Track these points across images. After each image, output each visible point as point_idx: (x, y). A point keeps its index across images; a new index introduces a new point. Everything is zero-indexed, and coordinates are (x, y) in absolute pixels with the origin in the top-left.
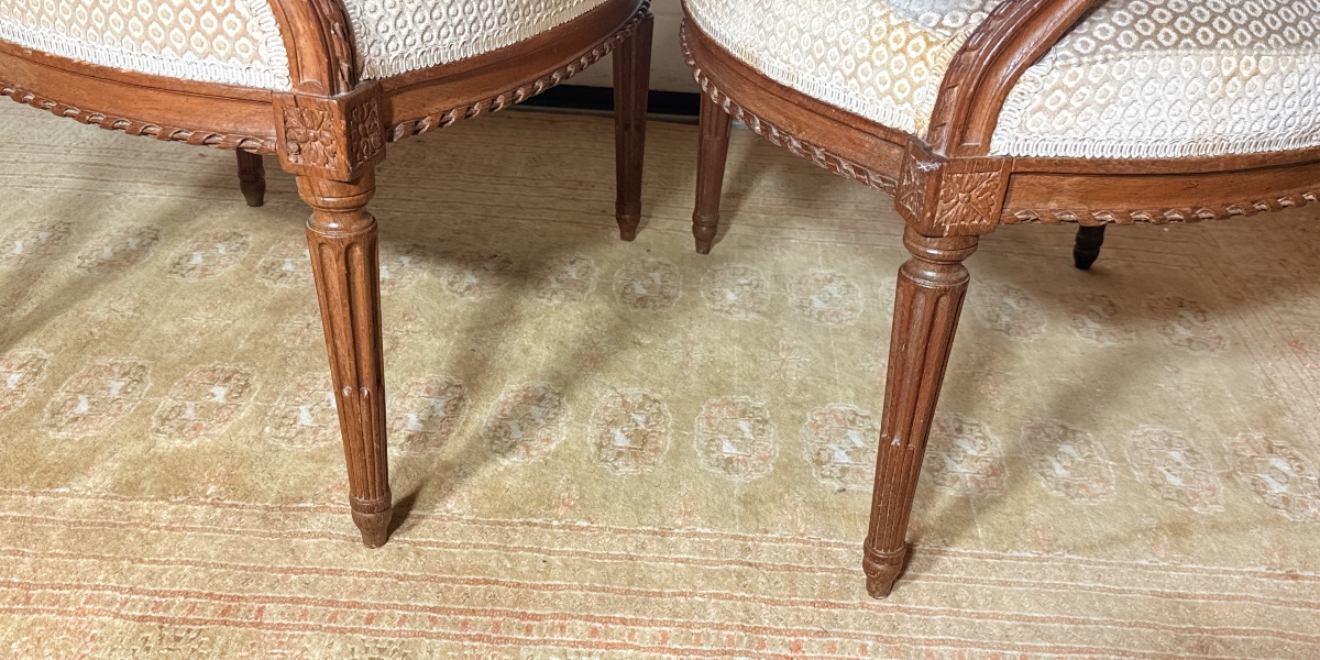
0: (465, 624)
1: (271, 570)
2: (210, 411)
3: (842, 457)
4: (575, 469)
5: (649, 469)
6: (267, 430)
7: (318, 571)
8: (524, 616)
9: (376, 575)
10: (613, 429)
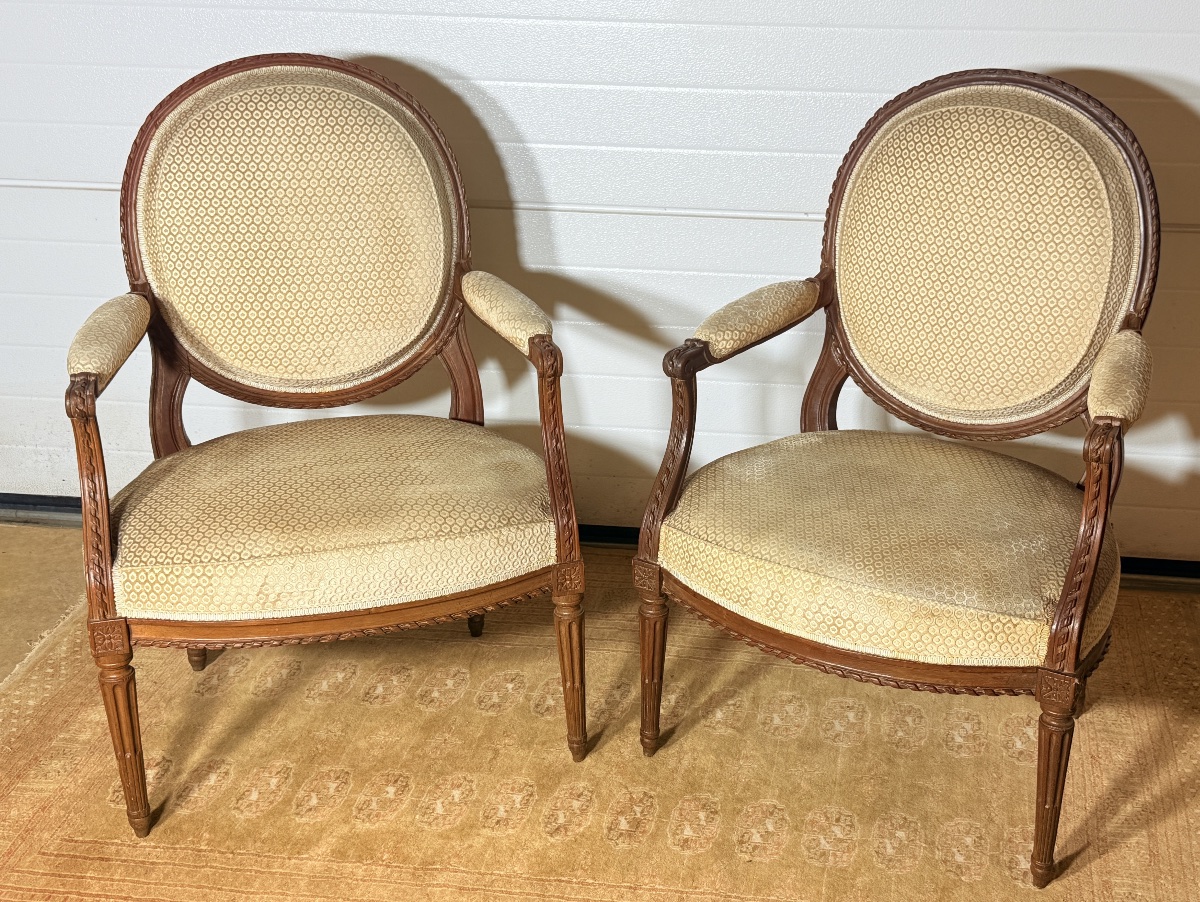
2: (386, 804)
3: (757, 839)
4: (592, 844)
5: (636, 845)
6: (417, 817)
10: (620, 818)
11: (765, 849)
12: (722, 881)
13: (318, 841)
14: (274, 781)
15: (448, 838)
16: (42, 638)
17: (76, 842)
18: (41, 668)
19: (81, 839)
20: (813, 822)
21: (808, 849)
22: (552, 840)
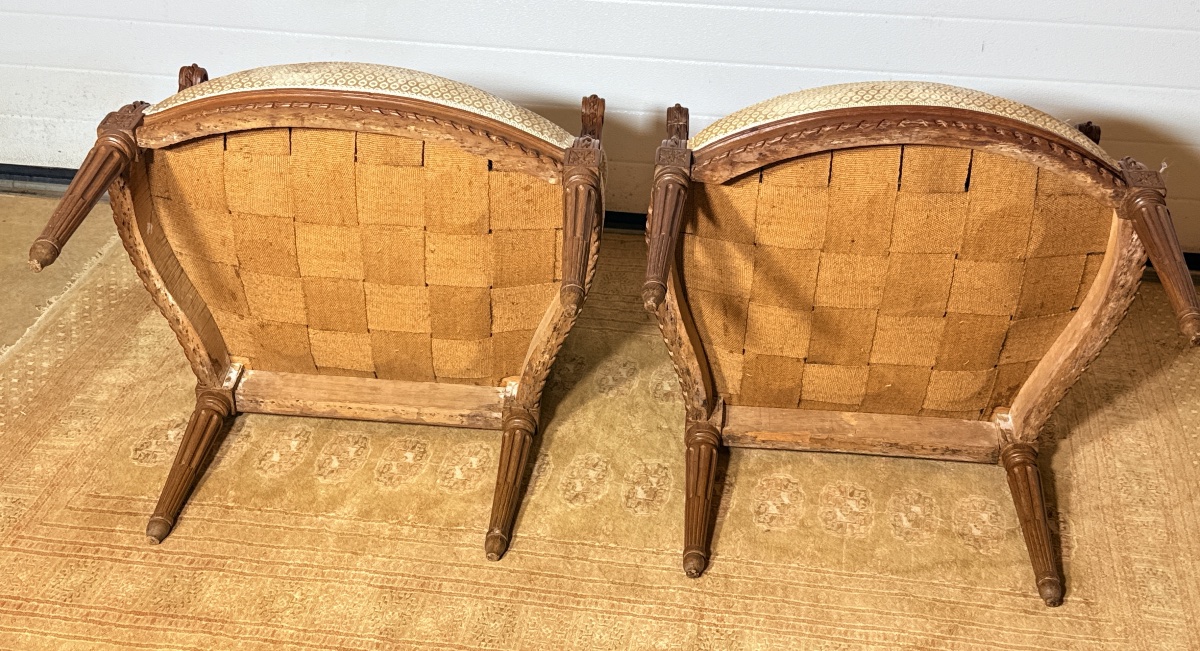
0: (545, 598)
1: (445, 564)
2: (405, 468)
3: (773, 510)
4: (611, 511)
5: (655, 513)
6: (438, 481)
7: (468, 566)
8: (576, 595)
9: (499, 569)
10: (637, 487)
11: (782, 519)
12: (742, 549)
13: (342, 500)
14: (294, 444)
15: (469, 501)
16: (50, 303)
17: (103, 497)
18: (52, 332)
19: (107, 494)
20: (827, 496)
21: (825, 520)
22: (572, 506)
